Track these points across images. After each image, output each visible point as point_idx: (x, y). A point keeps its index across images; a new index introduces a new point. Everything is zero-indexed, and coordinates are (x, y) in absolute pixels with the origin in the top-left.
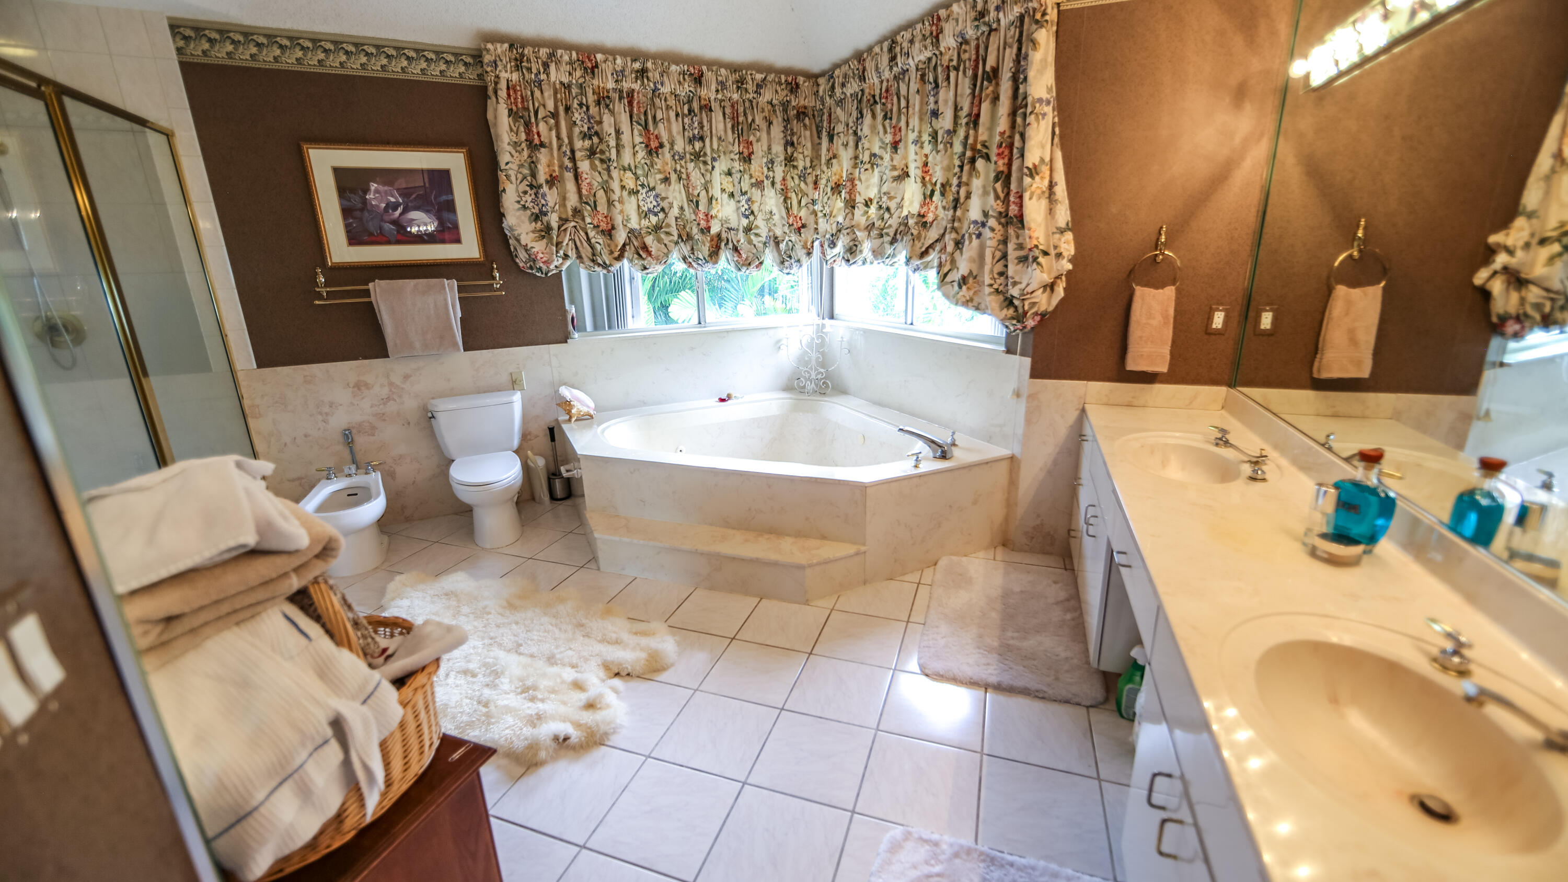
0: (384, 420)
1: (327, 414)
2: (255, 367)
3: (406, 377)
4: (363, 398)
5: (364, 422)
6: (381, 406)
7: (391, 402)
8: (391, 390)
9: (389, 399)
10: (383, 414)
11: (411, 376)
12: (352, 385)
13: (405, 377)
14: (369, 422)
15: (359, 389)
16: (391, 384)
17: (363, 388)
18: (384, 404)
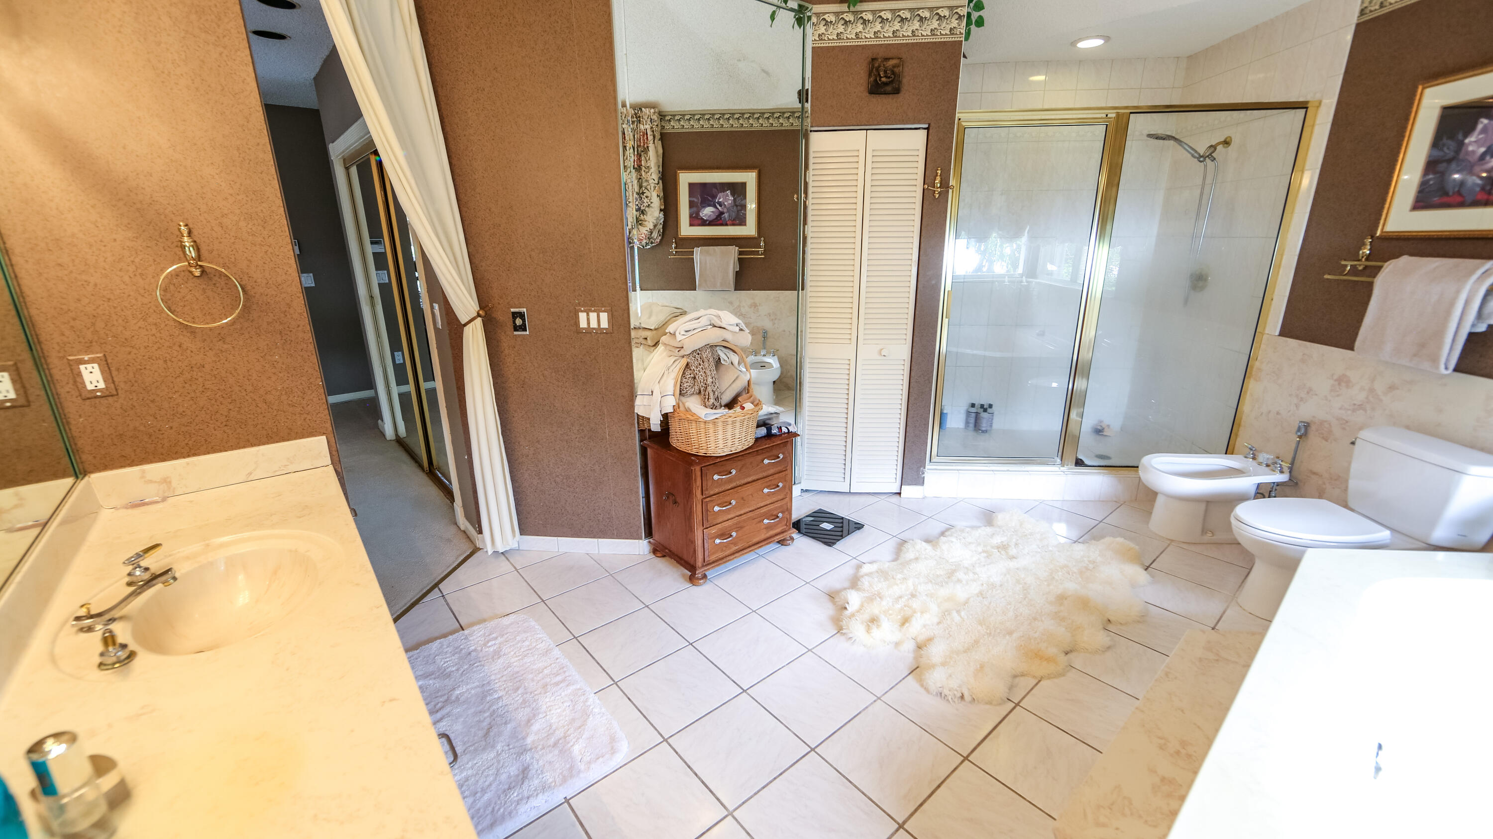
0: (1344, 429)
1: (1302, 399)
2: (1277, 333)
3: (1392, 388)
4: (1338, 396)
5: (1326, 421)
6: (1349, 412)
7: (1361, 411)
8: (1367, 398)
9: (1361, 407)
10: (1347, 422)
11: (1398, 389)
12: (1335, 377)
13: (1390, 388)
14: (1330, 424)
15: (1339, 384)
16: (1372, 390)
17: (1343, 384)
18: (1354, 411)
